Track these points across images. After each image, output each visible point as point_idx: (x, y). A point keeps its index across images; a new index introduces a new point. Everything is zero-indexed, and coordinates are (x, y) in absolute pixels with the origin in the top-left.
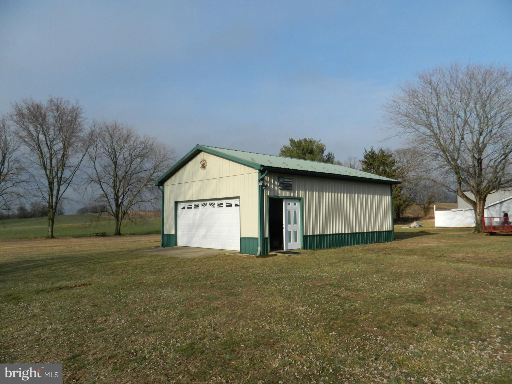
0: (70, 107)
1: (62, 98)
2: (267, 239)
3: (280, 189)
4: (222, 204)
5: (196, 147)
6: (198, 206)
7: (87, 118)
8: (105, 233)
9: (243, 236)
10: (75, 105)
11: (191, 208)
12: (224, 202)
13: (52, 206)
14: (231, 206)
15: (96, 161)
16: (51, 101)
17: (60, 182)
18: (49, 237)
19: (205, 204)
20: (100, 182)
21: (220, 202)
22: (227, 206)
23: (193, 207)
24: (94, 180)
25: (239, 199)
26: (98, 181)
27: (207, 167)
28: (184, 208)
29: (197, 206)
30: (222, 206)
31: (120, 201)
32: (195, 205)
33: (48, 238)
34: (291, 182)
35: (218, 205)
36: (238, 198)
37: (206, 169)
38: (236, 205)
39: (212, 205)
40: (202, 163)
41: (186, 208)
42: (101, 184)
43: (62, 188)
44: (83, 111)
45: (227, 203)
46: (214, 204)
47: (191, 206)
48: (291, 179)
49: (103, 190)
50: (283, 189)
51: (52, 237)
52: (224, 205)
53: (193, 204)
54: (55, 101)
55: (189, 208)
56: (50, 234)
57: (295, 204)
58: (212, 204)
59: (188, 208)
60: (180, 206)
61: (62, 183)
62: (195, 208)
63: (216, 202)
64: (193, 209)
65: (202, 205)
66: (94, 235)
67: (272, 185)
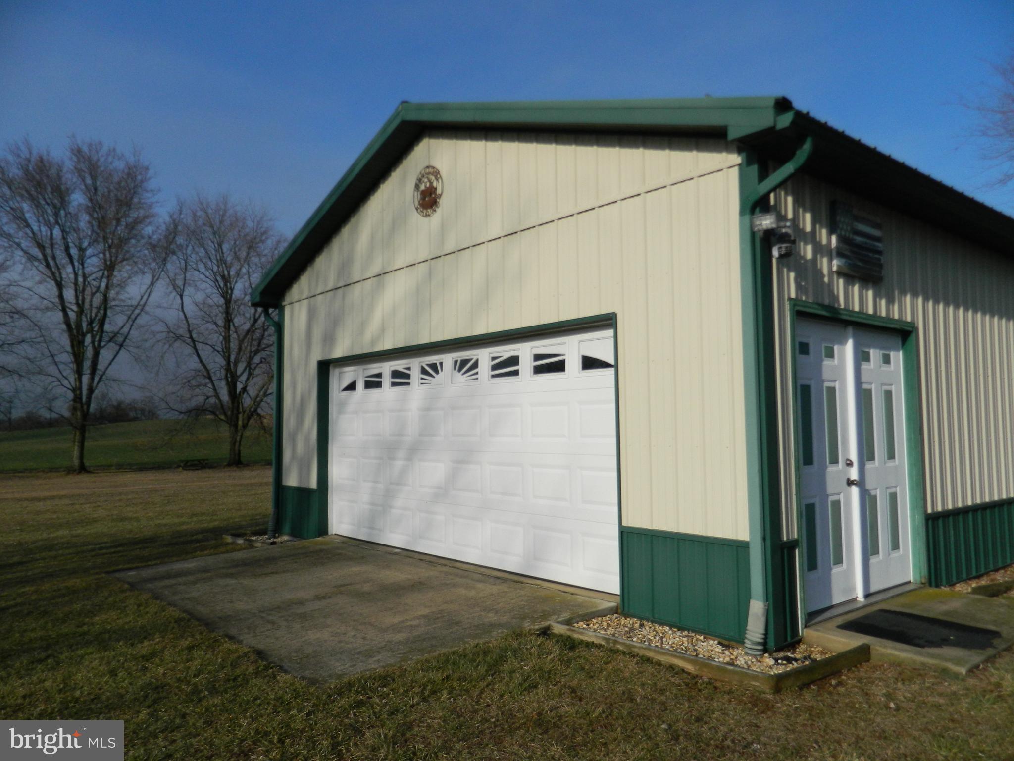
0: (120, 165)
1: (100, 143)
2: (792, 545)
3: (840, 273)
4: (514, 360)
5: (397, 114)
6: (408, 376)
7: (159, 190)
8: (204, 460)
9: (636, 520)
10: (131, 160)
11: (378, 385)
12: (525, 351)
13: (81, 398)
14: (559, 367)
15: (185, 293)
16: (78, 152)
17: (100, 341)
18: (75, 471)
19: (434, 366)
20: (193, 341)
21: (505, 351)
22: (538, 370)
23: (386, 380)
24: (178, 338)
25: (610, 333)
26: (189, 341)
27: (442, 201)
28: (352, 387)
29: (401, 378)
30: (516, 373)
31: (239, 387)
32: (396, 374)
33: (70, 471)
34: (878, 239)
35: (494, 367)
36: (607, 321)
37: (439, 211)
38: (589, 363)
39: (467, 367)
40: (422, 187)
41: (360, 385)
42: (195, 348)
43: (105, 355)
44: (151, 173)
45: (537, 357)
46: (476, 365)
47: (379, 375)
48: (878, 226)
49: (201, 361)
50: (850, 275)
51: (82, 469)
52: (526, 365)
53: (387, 368)
54: (85, 149)
55: (373, 384)
56: (76, 462)
57: (887, 360)
58: (464, 362)
59: (369, 385)
60: (340, 378)
61: (103, 344)
62: (394, 384)
63: (484, 356)
64: (388, 393)
65: (424, 371)
66: (180, 466)
67: (806, 244)
